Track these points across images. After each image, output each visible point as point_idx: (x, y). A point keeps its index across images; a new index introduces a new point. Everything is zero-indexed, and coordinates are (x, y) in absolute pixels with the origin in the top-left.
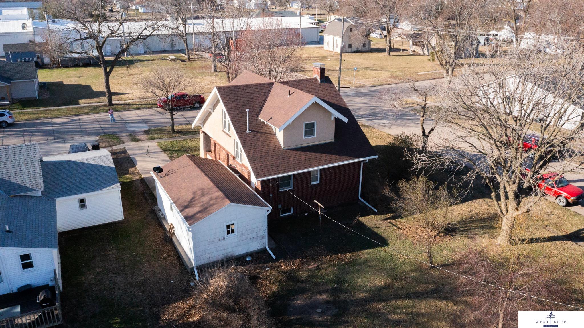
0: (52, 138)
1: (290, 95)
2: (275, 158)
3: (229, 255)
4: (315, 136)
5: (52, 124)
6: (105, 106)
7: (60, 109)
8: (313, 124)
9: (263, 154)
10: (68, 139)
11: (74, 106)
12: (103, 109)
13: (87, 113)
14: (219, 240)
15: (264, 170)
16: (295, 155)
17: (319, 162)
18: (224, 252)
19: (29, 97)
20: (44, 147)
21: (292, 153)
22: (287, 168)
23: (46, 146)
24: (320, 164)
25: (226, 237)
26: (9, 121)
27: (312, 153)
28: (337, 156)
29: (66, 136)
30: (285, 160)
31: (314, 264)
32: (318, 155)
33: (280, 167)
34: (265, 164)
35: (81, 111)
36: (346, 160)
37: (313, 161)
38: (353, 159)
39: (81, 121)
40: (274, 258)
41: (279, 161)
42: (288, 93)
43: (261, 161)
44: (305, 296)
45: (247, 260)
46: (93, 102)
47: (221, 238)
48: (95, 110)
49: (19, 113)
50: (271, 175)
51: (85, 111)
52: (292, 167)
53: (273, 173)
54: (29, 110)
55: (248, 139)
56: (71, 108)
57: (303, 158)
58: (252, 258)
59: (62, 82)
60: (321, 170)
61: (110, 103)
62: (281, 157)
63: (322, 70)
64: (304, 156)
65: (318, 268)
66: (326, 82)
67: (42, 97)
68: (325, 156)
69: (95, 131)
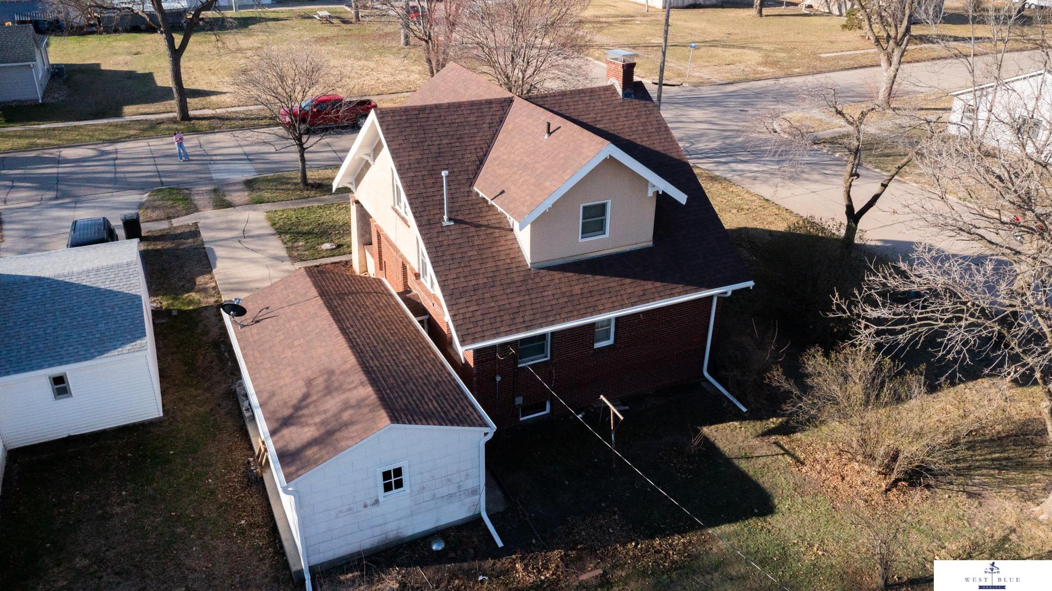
0: (52, 194)
1: (549, 133)
2: (509, 291)
3: (392, 535)
4: (607, 235)
5: (58, 161)
6: (173, 121)
7: (81, 127)
8: (603, 207)
9: (480, 282)
10: (85, 198)
11: (111, 121)
12: (168, 129)
13: (135, 138)
14: (365, 506)
15: (481, 323)
16: (557, 281)
17: (614, 299)
18: (377, 531)
19: (21, 98)
20: (29, 218)
21: (550, 278)
22: (537, 316)
23: (35, 214)
24: (616, 304)
25: (381, 499)
27: (598, 277)
28: (658, 284)
29: (81, 191)
30: (533, 296)
31: (596, 568)
32: (613, 282)
33: (521, 314)
34: (484, 306)
35: (122, 133)
36: (680, 294)
37: (599, 298)
38: (696, 291)
39: (119, 156)
40: (500, 544)
41: (518, 299)
42: (546, 129)
43: (475, 298)
45: (434, 547)
46: (151, 110)
47: (369, 502)
48: (151, 129)
51: (132, 132)
52: (549, 314)
53: (502, 329)
54: (18, 128)
55: (445, 243)
56: (104, 125)
57: (577, 290)
58: (446, 543)
59: (98, 65)
60: (618, 319)
61: (185, 116)
62: (523, 288)
63: (629, 69)
64: (578, 284)
65: (605, 581)
66: (636, 98)
67: (49, 100)
68: (629, 285)
69: (143, 180)
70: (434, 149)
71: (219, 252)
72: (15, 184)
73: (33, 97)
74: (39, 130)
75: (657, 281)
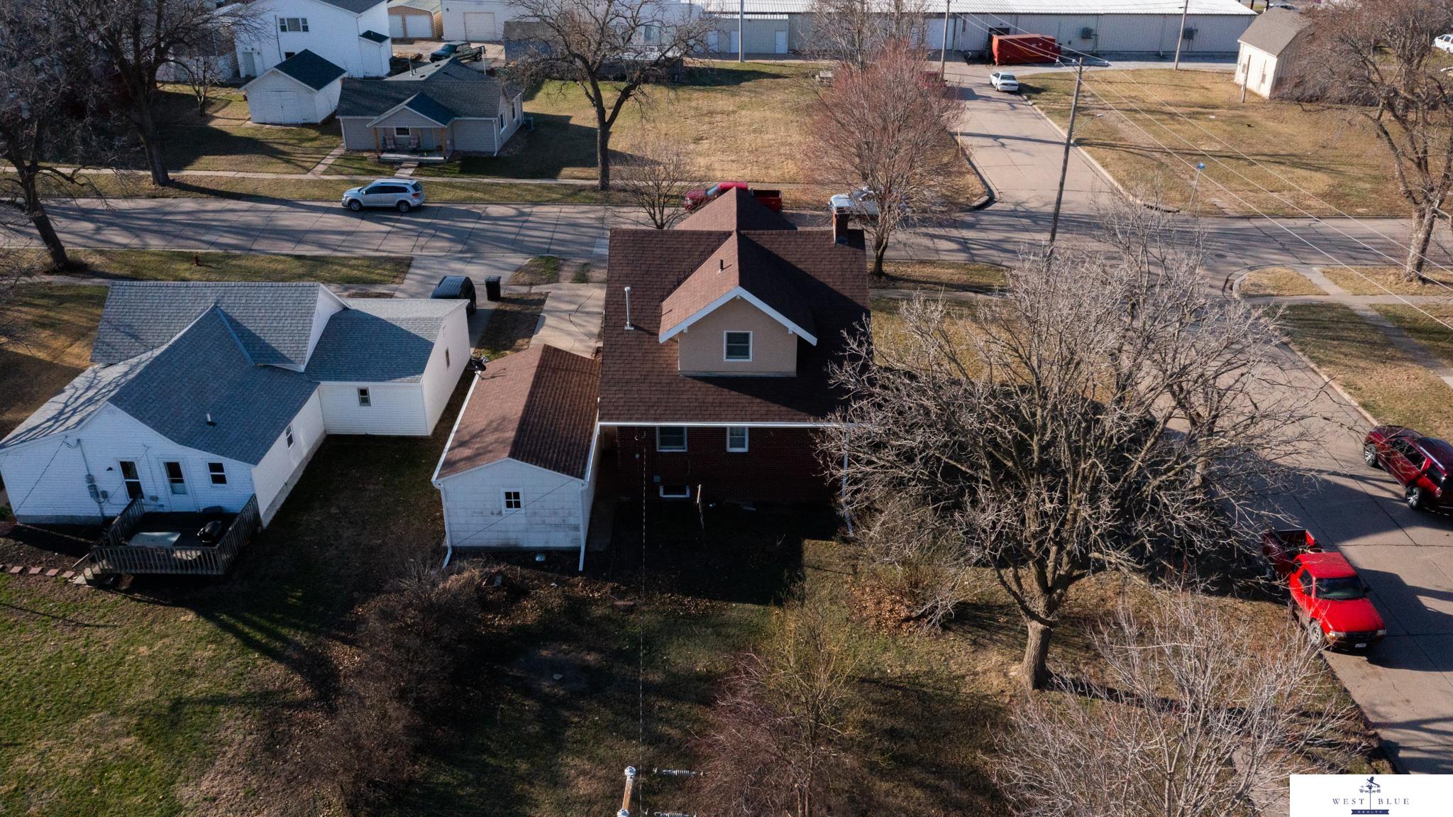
0: (460, 247)
1: (722, 268)
2: (654, 389)
3: (512, 542)
4: (751, 360)
5: (479, 217)
6: (594, 189)
7: (516, 185)
8: (747, 335)
9: (634, 377)
11: (545, 182)
12: (586, 197)
13: (553, 202)
14: (492, 514)
15: (621, 408)
16: (697, 389)
17: (738, 412)
18: (502, 536)
19: (483, 149)
20: (436, 266)
21: (692, 385)
22: (668, 412)
23: (441, 263)
24: (739, 417)
25: (503, 512)
26: (414, 202)
27: (733, 393)
28: (783, 409)
29: (484, 248)
30: (672, 397)
31: (631, 600)
32: (745, 399)
33: (656, 408)
34: (629, 396)
35: (547, 195)
37: (726, 409)
39: (530, 218)
40: (581, 568)
41: (658, 396)
43: (625, 388)
44: (564, 647)
45: (537, 559)
46: (583, 175)
47: (495, 512)
48: (573, 195)
49: (445, 185)
50: (630, 419)
51: (554, 196)
52: (678, 412)
53: (636, 416)
54: (466, 180)
55: (620, 343)
57: (710, 399)
58: (547, 558)
59: (569, 118)
60: (751, 429)
61: (605, 186)
62: (666, 389)
64: (713, 394)
65: (630, 610)
66: (850, 245)
67: (504, 154)
68: (757, 404)
69: (536, 245)
70: (644, 267)
71: (550, 320)
72: (438, 233)
73: (491, 150)
74: (481, 184)
75: (784, 405)
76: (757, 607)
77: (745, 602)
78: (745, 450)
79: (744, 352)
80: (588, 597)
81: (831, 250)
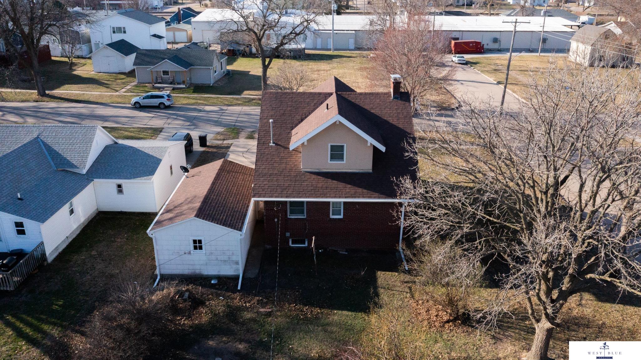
0: (188, 123)
1: (327, 108)
2: (286, 179)
3: (197, 272)
4: (345, 162)
5: (200, 111)
6: (258, 99)
7: (220, 98)
9: (275, 172)
10: (201, 127)
11: (234, 96)
12: (256, 103)
13: (239, 105)
14: (185, 253)
15: (266, 190)
16: (312, 179)
17: (337, 193)
18: (191, 267)
19: (204, 83)
21: (309, 177)
22: (295, 192)
24: (338, 195)
25: (192, 252)
26: (167, 103)
27: (334, 181)
28: (365, 191)
29: (201, 124)
30: (297, 183)
31: (270, 308)
32: (341, 185)
33: (287, 190)
34: (271, 183)
35: (235, 102)
36: (375, 198)
37: (330, 190)
38: (385, 198)
39: (226, 112)
40: (239, 288)
41: (289, 183)
43: (269, 179)
45: (212, 282)
46: (255, 94)
47: (187, 252)
48: (249, 102)
49: (185, 97)
50: (272, 197)
51: (239, 102)
52: (301, 193)
54: (195, 95)
55: (267, 153)
56: (230, 98)
57: (320, 185)
58: (219, 281)
59: (249, 72)
60: (345, 203)
62: (294, 179)
63: (397, 84)
64: (322, 182)
66: (401, 100)
67: (216, 85)
68: (349, 188)
69: (228, 123)
71: (233, 154)
72: (178, 118)
73: (208, 82)
74: (203, 97)
75: (365, 189)
76: (350, 313)
77: (342, 310)
78: (341, 217)
79: (341, 158)
80: (243, 306)
81: (390, 102)
